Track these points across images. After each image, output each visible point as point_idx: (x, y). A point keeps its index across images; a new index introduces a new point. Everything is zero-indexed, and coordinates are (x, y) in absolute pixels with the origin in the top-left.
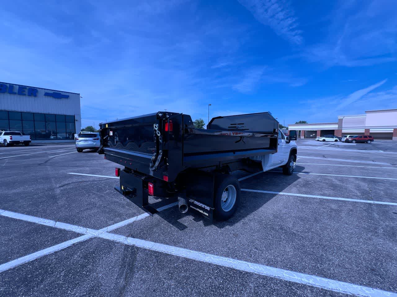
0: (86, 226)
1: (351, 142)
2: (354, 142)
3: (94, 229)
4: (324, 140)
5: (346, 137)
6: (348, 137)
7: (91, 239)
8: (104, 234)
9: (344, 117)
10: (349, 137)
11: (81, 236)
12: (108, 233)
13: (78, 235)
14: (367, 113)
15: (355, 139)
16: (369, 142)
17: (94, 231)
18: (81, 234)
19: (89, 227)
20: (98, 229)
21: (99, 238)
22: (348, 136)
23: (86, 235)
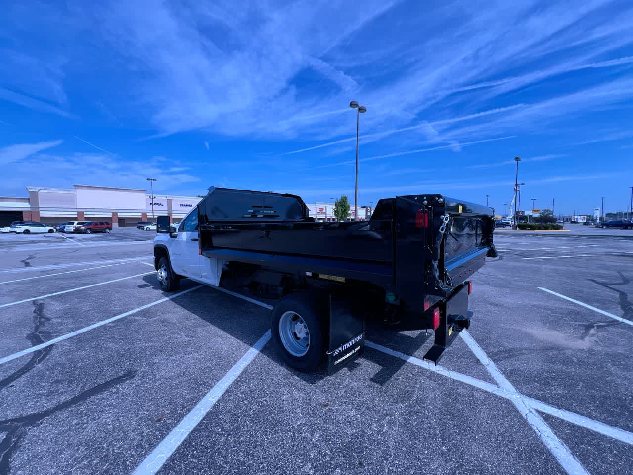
0: (525, 424)
1: (85, 232)
2: (89, 231)
3: (513, 406)
4: (27, 232)
5: (73, 224)
6: (75, 224)
7: (529, 396)
8: (506, 390)
9: (40, 189)
10: (78, 224)
11: (544, 413)
12: (500, 385)
13: (547, 418)
14: (76, 187)
15: (89, 226)
16: (107, 231)
17: (515, 403)
18: (542, 416)
19: (521, 417)
20: (508, 402)
21: (517, 388)
22: (76, 222)
23: (532, 407)
